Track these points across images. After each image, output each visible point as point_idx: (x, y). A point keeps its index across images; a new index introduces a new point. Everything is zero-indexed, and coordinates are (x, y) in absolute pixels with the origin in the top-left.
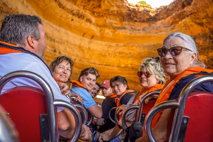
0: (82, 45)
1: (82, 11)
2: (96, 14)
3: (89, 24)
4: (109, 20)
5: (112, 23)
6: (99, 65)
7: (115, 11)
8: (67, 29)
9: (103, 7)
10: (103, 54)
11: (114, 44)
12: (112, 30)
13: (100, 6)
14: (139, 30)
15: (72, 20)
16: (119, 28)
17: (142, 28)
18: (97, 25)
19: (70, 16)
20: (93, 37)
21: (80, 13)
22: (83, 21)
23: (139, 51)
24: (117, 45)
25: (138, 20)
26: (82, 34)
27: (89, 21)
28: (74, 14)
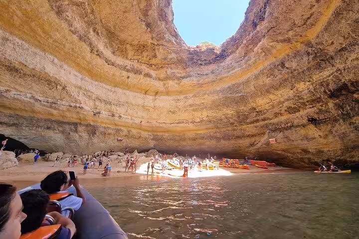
0: (146, 104)
1: (136, 65)
2: (153, 66)
3: (148, 79)
4: (170, 70)
5: (174, 73)
6: (171, 124)
7: (174, 58)
8: (124, 89)
9: (160, 56)
10: (172, 110)
11: (182, 97)
12: (176, 81)
13: (155, 56)
14: (207, 75)
15: (128, 77)
16: (183, 78)
17: (209, 72)
18: (159, 79)
19: (125, 73)
20: (157, 93)
21: (135, 67)
22: (142, 76)
23: (213, 98)
24: (186, 98)
25: (203, 63)
26: (144, 92)
27: (148, 75)
28: (128, 71)
